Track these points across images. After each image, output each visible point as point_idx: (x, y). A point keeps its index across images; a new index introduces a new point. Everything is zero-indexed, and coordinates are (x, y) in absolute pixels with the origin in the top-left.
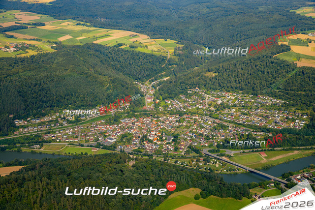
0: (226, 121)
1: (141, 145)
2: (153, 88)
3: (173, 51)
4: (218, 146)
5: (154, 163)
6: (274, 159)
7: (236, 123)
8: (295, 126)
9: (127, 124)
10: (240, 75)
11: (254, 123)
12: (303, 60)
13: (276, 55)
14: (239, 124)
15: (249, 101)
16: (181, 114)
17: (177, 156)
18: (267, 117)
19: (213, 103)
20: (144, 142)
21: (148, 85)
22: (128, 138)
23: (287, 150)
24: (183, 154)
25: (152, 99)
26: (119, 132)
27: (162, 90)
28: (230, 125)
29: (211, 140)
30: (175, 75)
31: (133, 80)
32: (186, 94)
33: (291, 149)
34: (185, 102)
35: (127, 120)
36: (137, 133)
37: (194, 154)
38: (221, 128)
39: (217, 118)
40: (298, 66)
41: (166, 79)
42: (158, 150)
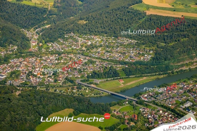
0: (94, 58)
1: (27, 79)
2: (37, 34)
3: (53, 3)
4: (88, 77)
5: (37, 93)
6: (129, 84)
7: (102, 59)
8: (144, 59)
9: (15, 63)
10: (105, 22)
11: (115, 58)
12: (151, 9)
13: (132, 6)
14: (104, 60)
15: (111, 42)
16: (59, 54)
17: (56, 86)
18: (125, 53)
19: (84, 44)
20: (30, 77)
21: (33, 31)
22: (17, 74)
23: (138, 77)
24: (61, 84)
25: (37, 43)
26: (9, 70)
27: (44, 36)
28: (97, 60)
29: (83, 73)
30: (55, 23)
31: (20, 28)
32: (64, 38)
33: (141, 76)
34: (62, 44)
35: (15, 60)
36: (24, 70)
37: (70, 84)
38: (90, 63)
39: (87, 56)
40: (147, 14)
41: (47, 26)
42: (41, 83)
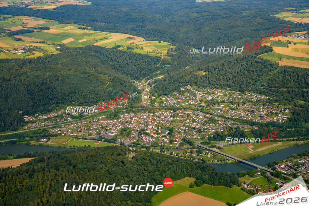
0: (216, 116)
1: (139, 138)
2: (149, 86)
3: (166, 52)
4: (209, 139)
5: (152, 155)
6: (260, 150)
7: (225, 117)
8: (278, 120)
9: (126, 119)
10: (228, 74)
11: (241, 117)
12: (284, 60)
13: (260, 55)
14: (228, 118)
15: (236, 97)
16: (175, 110)
17: (172, 148)
18: (253, 112)
19: (204, 99)
20: (142, 135)
21: (144, 83)
22: (127, 131)
23: (272, 141)
24: (178, 146)
25: (149, 96)
26: (119, 126)
27: (158, 88)
28: (220, 119)
29: (203, 133)
30: (169, 74)
31: (130, 79)
32: (179, 92)
33: (275, 141)
34: (178, 98)
35: (126, 115)
36: (135, 127)
37: (188, 146)
38: (211, 122)
39: (207, 113)
40: (280, 65)
41: (160, 77)
42: (155, 143)
